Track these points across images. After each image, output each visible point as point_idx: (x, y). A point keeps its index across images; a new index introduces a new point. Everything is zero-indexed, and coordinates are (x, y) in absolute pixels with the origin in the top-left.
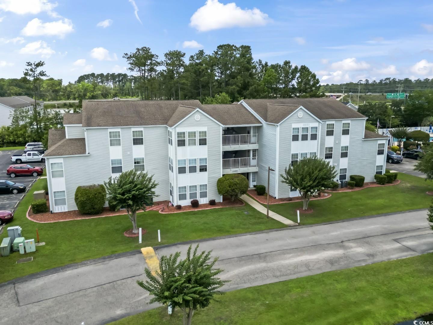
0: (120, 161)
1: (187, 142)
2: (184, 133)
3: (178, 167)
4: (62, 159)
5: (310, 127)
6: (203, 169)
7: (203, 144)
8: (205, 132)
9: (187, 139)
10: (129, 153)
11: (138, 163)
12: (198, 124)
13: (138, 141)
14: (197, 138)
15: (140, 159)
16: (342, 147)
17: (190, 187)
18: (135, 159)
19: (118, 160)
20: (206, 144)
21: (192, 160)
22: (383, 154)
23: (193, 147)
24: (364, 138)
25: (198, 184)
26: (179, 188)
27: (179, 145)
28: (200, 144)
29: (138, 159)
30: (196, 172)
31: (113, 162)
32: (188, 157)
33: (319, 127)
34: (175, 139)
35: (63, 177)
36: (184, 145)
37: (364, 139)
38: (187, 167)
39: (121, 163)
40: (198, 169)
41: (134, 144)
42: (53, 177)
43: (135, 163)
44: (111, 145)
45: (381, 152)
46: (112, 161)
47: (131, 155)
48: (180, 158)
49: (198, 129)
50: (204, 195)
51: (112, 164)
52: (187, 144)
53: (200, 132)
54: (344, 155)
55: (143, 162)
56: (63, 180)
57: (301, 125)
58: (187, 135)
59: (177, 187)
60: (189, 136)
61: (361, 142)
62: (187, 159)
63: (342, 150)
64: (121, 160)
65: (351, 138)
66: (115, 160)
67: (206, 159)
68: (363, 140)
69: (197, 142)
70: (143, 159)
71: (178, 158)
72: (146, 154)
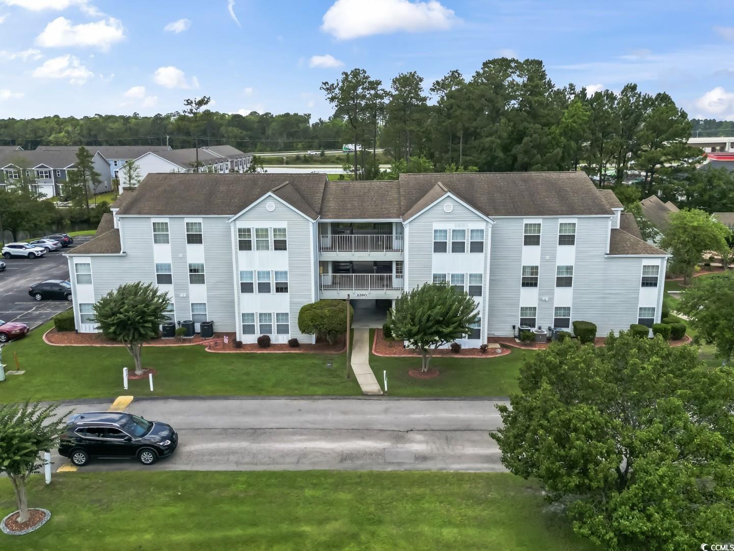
0: (168, 267)
1: (254, 244)
2: (249, 230)
3: (240, 282)
4: (90, 258)
5: (468, 230)
6: (282, 288)
7: (281, 249)
8: (284, 230)
9: (254, 239)
10: (181, 255)
11: (195, 271)
12: (271, 216)
13: (195, 239)
14: (271, 239)
15: (198, 265)
16: (559, 268)
17: (261, 315)
18: (190, 266)
19: (165, 265)
20: (286, 249)
21: (264, 273)
22: (655, 285)
23: (264, 253)
24: (608, 252)
25: (274, 310)
26: (243, 315)
27: (241, 248)
28: (276, 249)
29: (195, 265)
30: (270, 292)
31: (159, 267)
32: (257, 267)
33: (487, 229)
34: (235, 239)
35: (91, 283)
36: (249, 248)
37: (608, 254)
38: (256, 282)
39: (170, 270)
40: (273, 288)
41: (189, 242)
42: (78, 283)
43: (191, 271)
44: (156, 242)
45: (649, 282)
46: (157, 266)
47: (185, 257)
48: (243, 267)
49: (271, 225)
50: (283, 329)
51: (157, 270)
52: (254, 247)
53: (275, 230)
54: (564, 282)
55: (203, 270)
56: (91, 287)
57: (450, 226)
58: (253, 233)
59: (239, 313)
60: (257, 236)
61: (603, 260)
62: (255, 271)
63: (558, 273)
64: (169, 265)
65: (578, 252)
66: (162, 265)
67: (286, 273)
68: (606, 256)
69: (271, 245)
70: (202, 266)
71: (241, 269)
72: (206, 259)
